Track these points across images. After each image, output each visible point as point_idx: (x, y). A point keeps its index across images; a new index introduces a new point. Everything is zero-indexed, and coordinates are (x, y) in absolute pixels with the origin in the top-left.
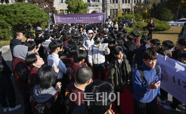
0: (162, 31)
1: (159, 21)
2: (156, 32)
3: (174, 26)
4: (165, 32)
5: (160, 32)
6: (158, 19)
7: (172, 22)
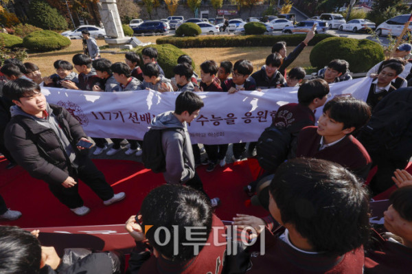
0: (58, 49)
1: (42, 30)
2: (49, 53)
3: (75, 38)
4: (64, 50)
5: (56, 51)
6: (39, 27)
7: (69, 32)
